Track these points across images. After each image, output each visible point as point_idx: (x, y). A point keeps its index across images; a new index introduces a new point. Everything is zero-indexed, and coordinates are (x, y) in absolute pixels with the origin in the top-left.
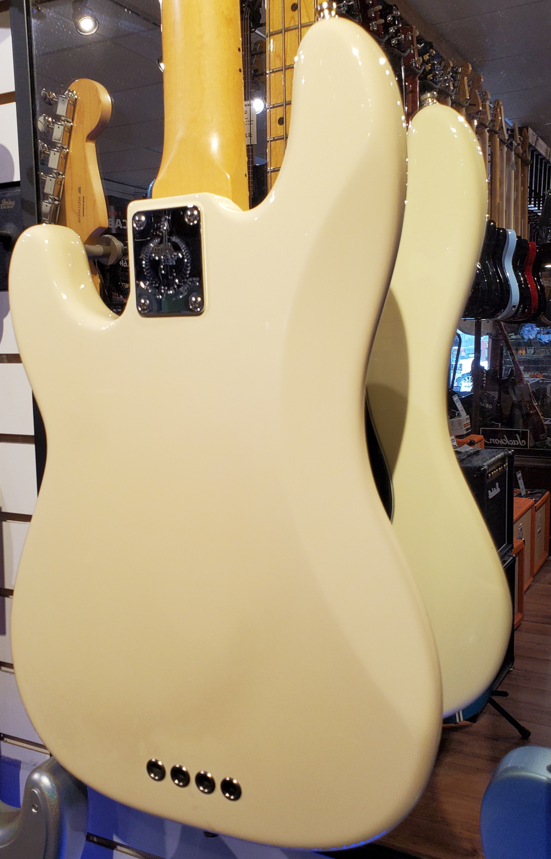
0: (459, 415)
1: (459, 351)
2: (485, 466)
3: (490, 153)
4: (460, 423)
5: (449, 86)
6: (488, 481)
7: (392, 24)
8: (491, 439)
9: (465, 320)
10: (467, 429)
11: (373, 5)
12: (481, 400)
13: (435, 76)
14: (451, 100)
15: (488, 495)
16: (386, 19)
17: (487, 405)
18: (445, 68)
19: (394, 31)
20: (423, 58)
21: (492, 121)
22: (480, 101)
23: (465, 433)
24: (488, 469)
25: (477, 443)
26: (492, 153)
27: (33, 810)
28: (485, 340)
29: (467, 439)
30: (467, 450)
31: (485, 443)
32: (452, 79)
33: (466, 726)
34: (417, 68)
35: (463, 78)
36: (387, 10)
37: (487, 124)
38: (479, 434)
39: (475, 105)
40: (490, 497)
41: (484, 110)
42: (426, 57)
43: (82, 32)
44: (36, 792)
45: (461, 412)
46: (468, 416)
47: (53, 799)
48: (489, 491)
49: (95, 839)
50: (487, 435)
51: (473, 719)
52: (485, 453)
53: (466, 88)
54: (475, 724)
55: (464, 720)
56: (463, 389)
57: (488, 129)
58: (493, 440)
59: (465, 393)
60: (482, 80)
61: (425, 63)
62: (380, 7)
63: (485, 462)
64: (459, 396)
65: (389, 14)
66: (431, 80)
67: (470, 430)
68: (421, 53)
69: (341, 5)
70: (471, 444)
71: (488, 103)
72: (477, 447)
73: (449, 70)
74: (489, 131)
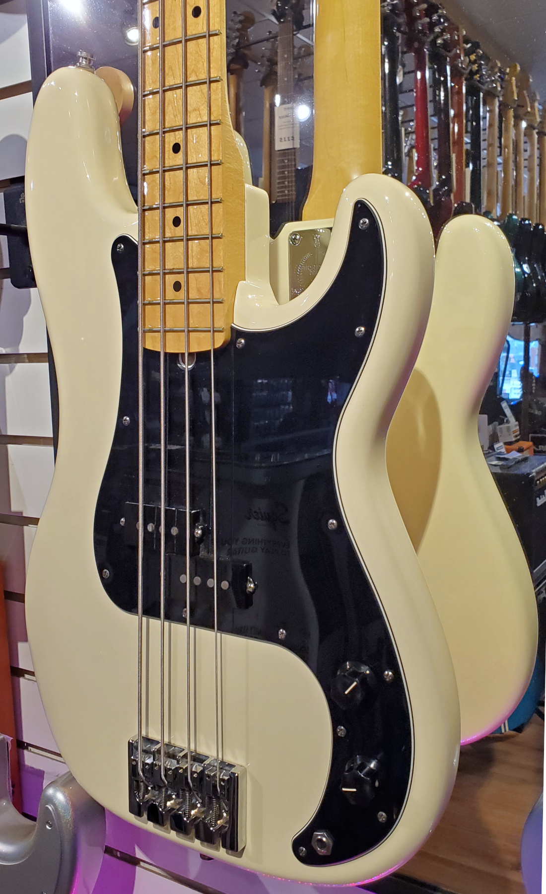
0: (508, 422)
1: (507, 357)
2: (533, 473)
3: (538, 156)
4: (508, 429)
5: (496, 87)
6: (536, 489)
7: (438, 23)
8: (540, 446)
9: (513, 325)
10: (516, 436)
11: (418, 4)
12: (530, 407)
13: (482, 76)
14: (499, 101)
15: (536, 503)
16: (431, 18)
17: (537, 412)
18: (492, 69)
19: (440, 30)
20: (469, 58)
21: (541, 122)
22: (528, 103)
23: (514, 439)
24: (536, 476)
25: (526, 450)
26: (540, 155)
27: (47, 827)
28: (534, 345)
29: (516, 446)
30: (515, 456)
31: (534, 450)
32: (499, 80)
33: (513, 736)
34: (464, 68)
35: (511, 79)
36: (432, 9)
37: (536, 125)
38: (528, 441)
39: (523, 107)
40: (538, 505)
41: (533, 111)
42: (473, 57)
43: (129, 42)
44: (50, 808)
45: (510, 419)
46: (517, 423)
47: (68, 816)
48: (538, 499)
49: (118, 854)
50: (537, 442)
51: (519, 729)
52: (534, 459)
53: (514, 88)
54: (521, 734)
55: (509, 729)
56: (512, 396)
57: (537, 131)
58: (543, 447)
59: (513, 400)
60: (531, 80)
61: (472, 63)
62: (425, 6)
63: (533, 469)
64: (507, 402)
65: (434, 13)
66: (479, 81)
67: (519, 437)
68: (468, 53)
69: (385, 4)
70: (520, 450)
71: (536, 104)
72: (526, 454)
73: (496, 70)
74: (537, 133)
